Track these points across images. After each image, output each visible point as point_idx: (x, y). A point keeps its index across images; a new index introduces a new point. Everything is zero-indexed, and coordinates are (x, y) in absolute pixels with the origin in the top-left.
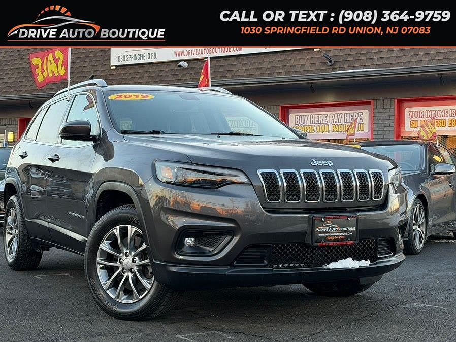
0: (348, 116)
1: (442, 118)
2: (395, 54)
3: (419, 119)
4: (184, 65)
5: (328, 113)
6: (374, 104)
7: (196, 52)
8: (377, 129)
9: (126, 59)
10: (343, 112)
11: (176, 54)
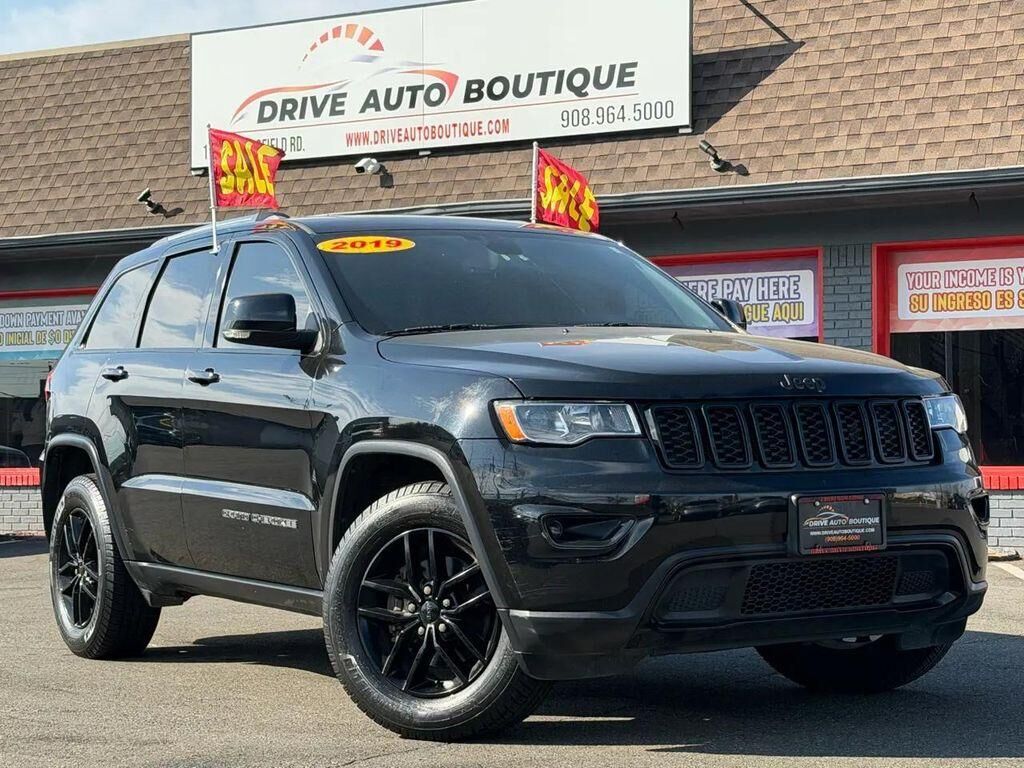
0: (766, 284)
1: (982, 289)
2: (863, 143)
3: (930, 292)
4: (371, 165)
5: (720, 277)
6: (824, 256)
7: (400, 135)
8: (832, 316)
10: (754, 276)
11: (349, 138)
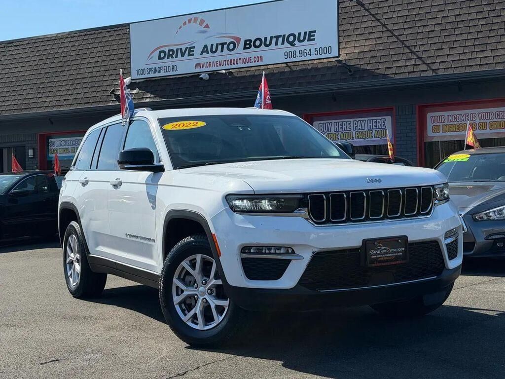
0: (371, 122)
1: (463, 122)
3: (441, 124)
4: (205, 76)
5: (352, 120)
6: (396, 110)
7: (217, 64)
9: (147, 72)
10: (366, 119)
11: (196, 66)
